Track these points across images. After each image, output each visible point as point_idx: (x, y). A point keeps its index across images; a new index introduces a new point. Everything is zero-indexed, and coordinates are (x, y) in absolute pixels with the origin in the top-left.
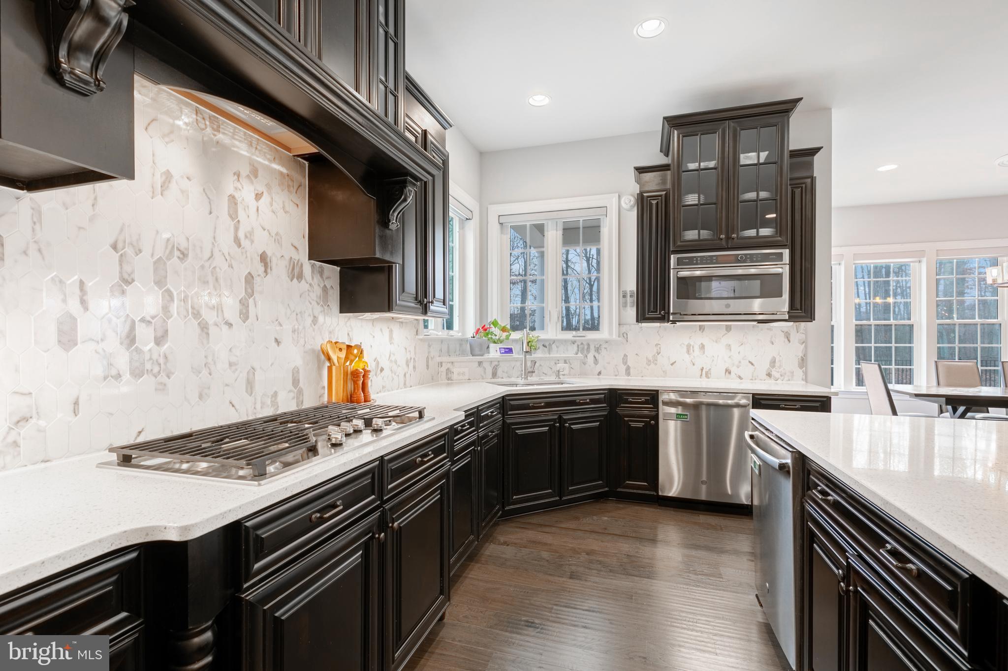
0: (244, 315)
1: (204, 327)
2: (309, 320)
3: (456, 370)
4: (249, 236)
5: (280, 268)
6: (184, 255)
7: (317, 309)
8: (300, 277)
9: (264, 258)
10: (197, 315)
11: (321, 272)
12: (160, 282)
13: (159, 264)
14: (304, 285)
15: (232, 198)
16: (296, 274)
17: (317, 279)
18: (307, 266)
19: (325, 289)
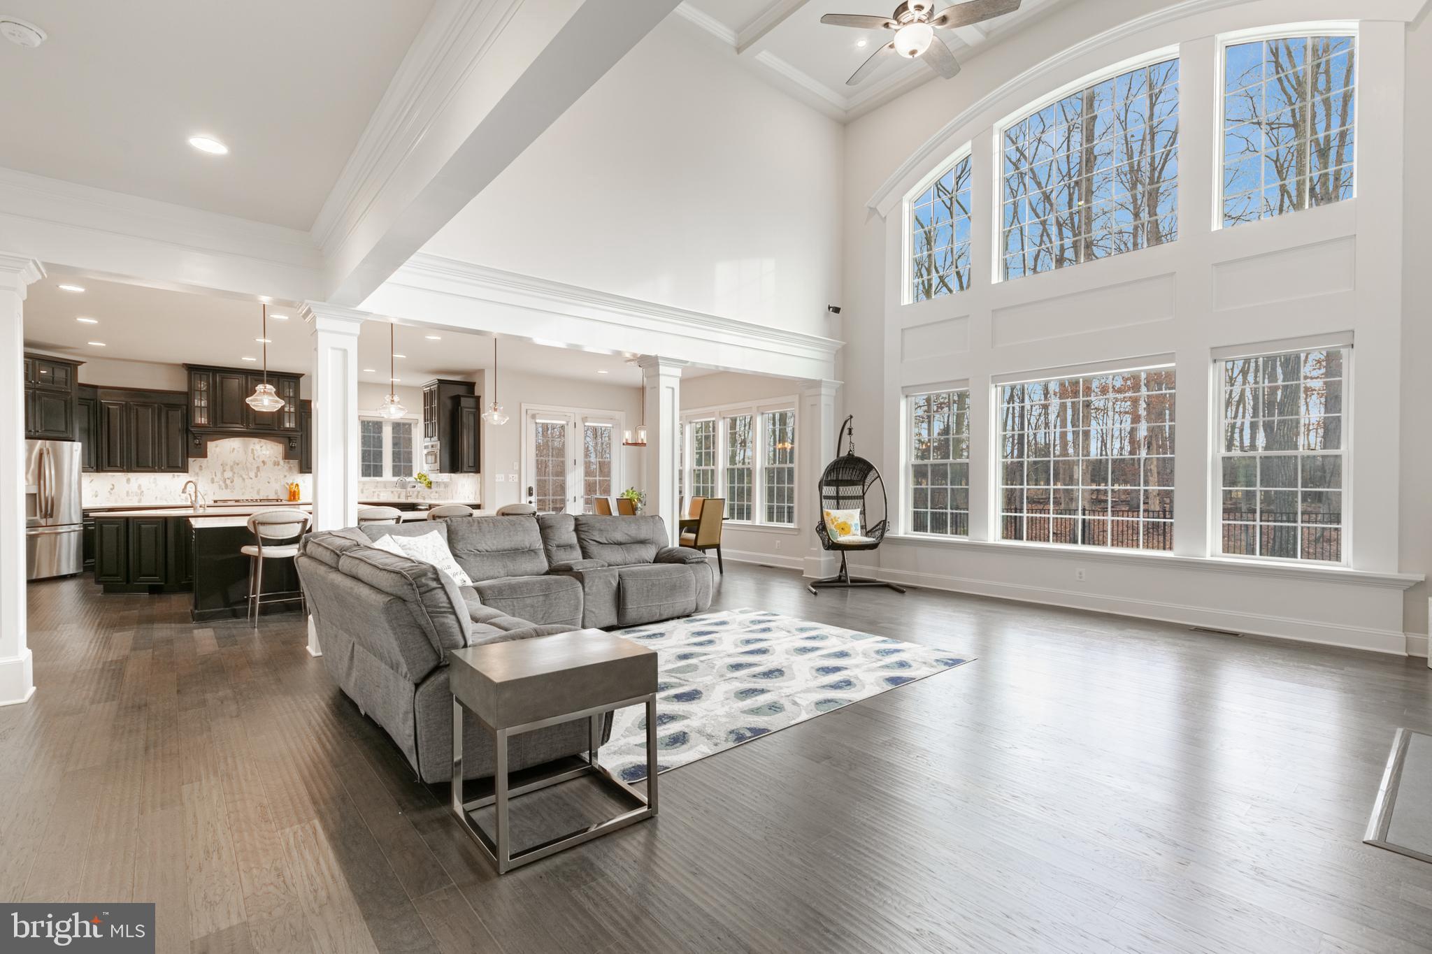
0: (256, 477)
1: (244, 479)
2: (282, 477)
3: (382, 494)
4: (258, 457)
5: (270, 464)
6: (238, 464)
7: (286, 474)
8: (278, 465)
9: (263, 462)
10: (241, 476)
11: (288, 463)
12: (232, 470)
13: (232, 467)
14: (280, 467)
15: (253, 450)
16: (276, 464)
17: (286, 465)
18: (282, 462)
19: (290, 468)
